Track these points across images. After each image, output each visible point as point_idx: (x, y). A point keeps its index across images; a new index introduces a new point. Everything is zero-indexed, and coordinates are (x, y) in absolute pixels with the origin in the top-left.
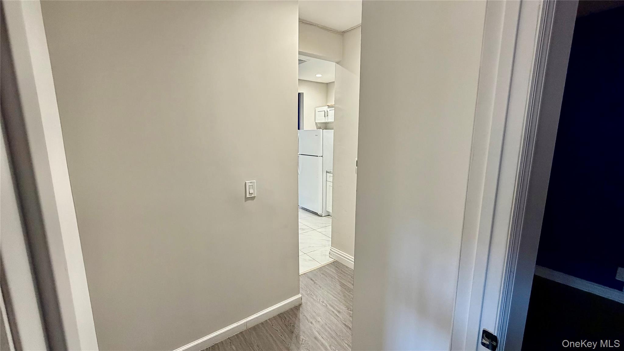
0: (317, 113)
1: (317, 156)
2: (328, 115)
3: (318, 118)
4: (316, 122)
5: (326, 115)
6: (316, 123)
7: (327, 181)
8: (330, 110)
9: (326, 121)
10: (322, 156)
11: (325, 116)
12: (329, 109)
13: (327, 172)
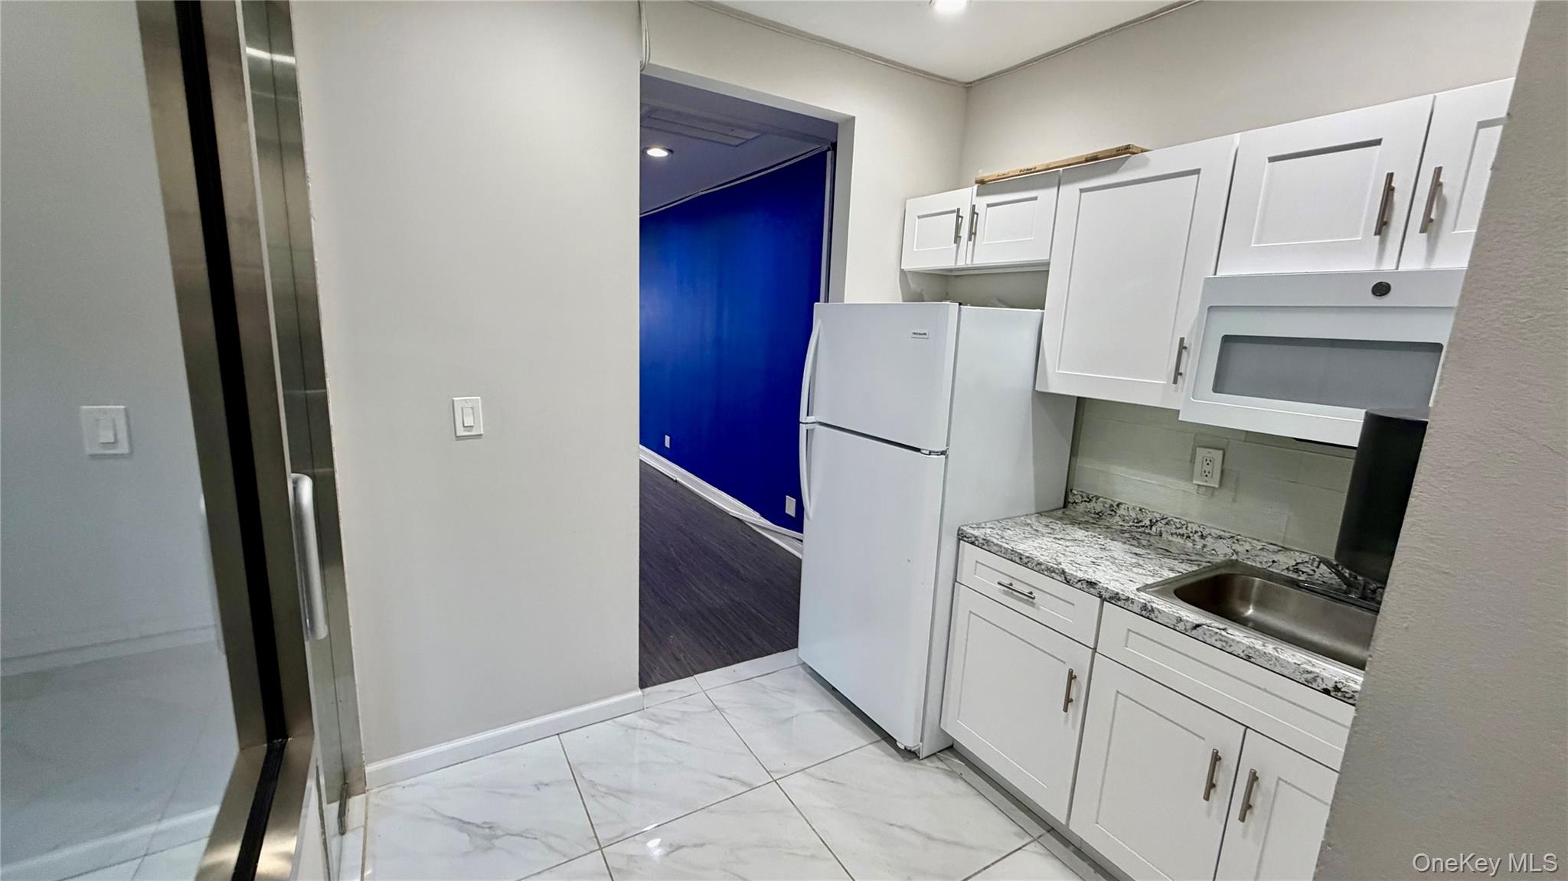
0: (913, 225)
1: (918, 450)
2: (975, 234)
3: (915, 250)
4: (902, 268)
5: (964, 232)
6: (902, 271)
7: (955, 580)
8: (989, 206)
9: (961, 264)
10: (943, 453)
11: (957, 238)
12: (981, 203)
13: (962, 536)
